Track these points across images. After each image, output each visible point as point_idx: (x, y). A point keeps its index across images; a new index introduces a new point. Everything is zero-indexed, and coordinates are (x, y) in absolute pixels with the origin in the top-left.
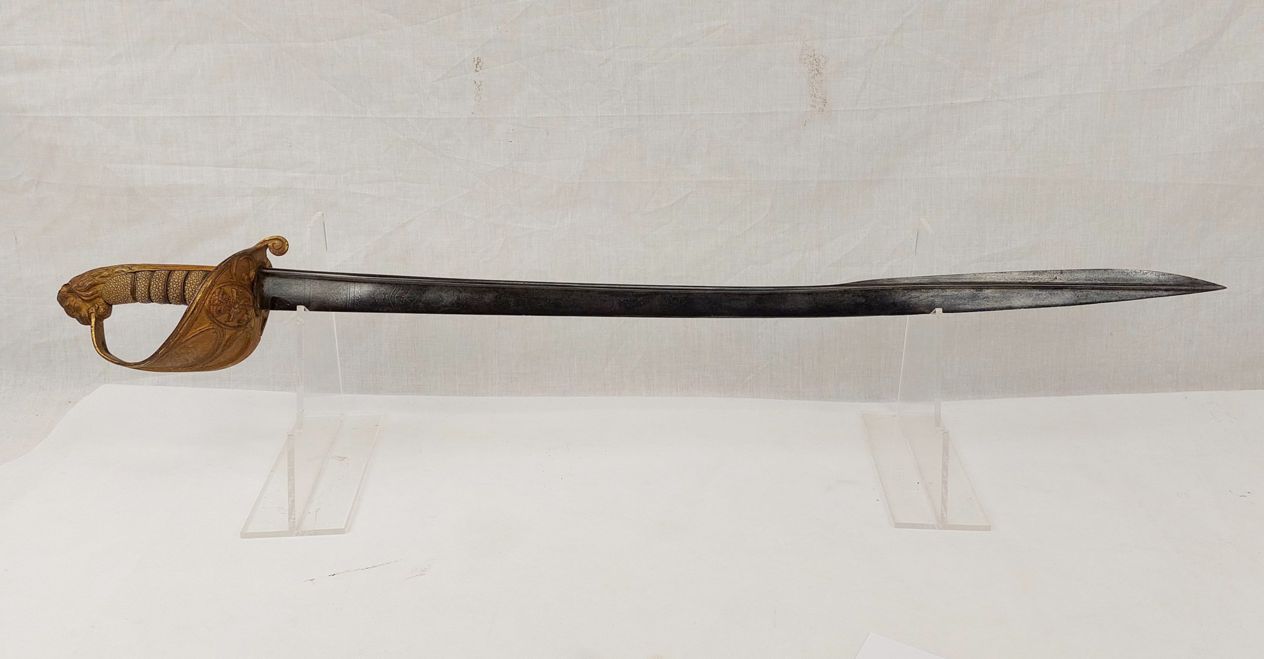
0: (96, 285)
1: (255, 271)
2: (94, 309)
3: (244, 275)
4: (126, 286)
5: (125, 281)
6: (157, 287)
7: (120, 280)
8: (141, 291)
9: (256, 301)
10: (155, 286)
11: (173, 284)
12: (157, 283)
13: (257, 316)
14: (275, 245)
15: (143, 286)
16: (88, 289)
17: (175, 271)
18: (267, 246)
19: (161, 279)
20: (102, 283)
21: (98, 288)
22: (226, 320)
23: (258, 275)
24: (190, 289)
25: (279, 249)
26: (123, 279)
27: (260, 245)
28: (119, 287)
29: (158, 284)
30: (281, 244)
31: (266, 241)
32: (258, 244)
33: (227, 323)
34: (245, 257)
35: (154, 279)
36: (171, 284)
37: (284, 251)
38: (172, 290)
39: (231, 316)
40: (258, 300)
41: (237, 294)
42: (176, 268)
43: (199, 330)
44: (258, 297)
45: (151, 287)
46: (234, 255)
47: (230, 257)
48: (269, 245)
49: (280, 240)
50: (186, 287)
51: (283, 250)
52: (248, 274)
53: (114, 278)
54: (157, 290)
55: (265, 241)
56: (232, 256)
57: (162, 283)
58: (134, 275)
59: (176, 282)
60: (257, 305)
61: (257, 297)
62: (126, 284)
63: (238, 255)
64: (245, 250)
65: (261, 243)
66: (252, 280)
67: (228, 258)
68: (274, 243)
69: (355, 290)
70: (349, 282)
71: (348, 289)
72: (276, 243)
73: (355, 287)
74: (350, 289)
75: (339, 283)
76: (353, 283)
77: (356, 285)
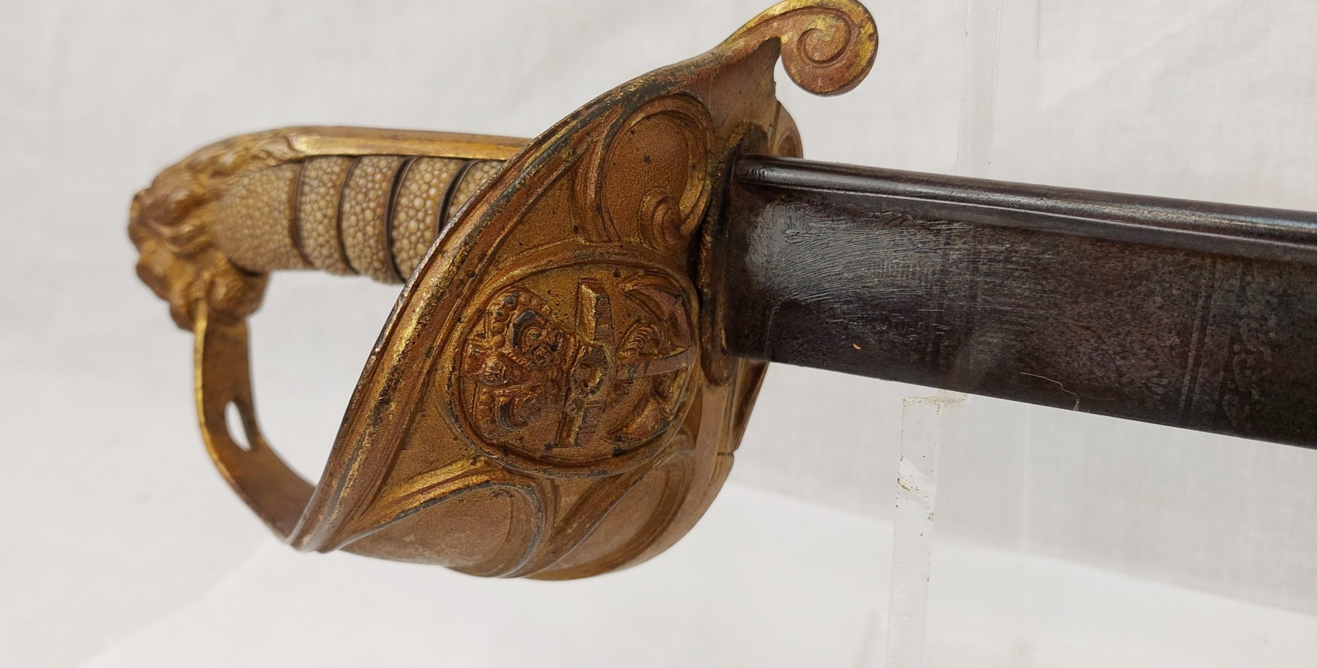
0: (197, 202)
1: (713, 175)
3: (649, 201)
4: (277, 212)
5: (275, 193)
6: (362, 225)
7: (259, 189)
8: (315, 234)
9: (708, 319)
10: (355, 218)
12: (360, 206)
13: (713, 381)
14: (812, 41)
15: (322, 213)
17: (420, 158)
18: (772, 48)
19: (372, 195)
22: (551, 438)
23: (726, 192)
25: (831, 60)
26: (268, 188)
27: (741, 43)
28: (257, 213)
29: (365, 210)
30: (842, 34)
31: (774, 18)
32: (733, 38)
33: (556, 450)
34: (658, 107)
35: (353, 191)
36: (402, 216)
37: (854, 71)
39: (572, 421)
40: (720, 313)
41: (598, 315)
42: (430, 149)
43: (422, 491)
44: (721, 299)
45: (344, 223)
46: (599, 101)
47: (575, 116)
48: (784, 39)
49: (839, 13)
51: (848, 67)
52: (671, 199)
53: (248, 181)
54: (360, 236)
55: (766, 21)
56: (588, 107)
57: (375, 210)
58: (297, 167)
59: (418, 211)
60: (713, 339)
61: (714, 300)
62: (275, 203)
63: (615, 103)
64: (657, 73)
65: (749, 31)
66: (691, 224)
67: (565, 123)
68: (807, 32)
69: (1243, 311)
70: (1214, 257)
71: (1196, 296)
72: (818, 30)
73: (1243, 289)
74: (1209, 297)
75: (1143, 262)
76: (1239, 271)
77: (1249, 278)
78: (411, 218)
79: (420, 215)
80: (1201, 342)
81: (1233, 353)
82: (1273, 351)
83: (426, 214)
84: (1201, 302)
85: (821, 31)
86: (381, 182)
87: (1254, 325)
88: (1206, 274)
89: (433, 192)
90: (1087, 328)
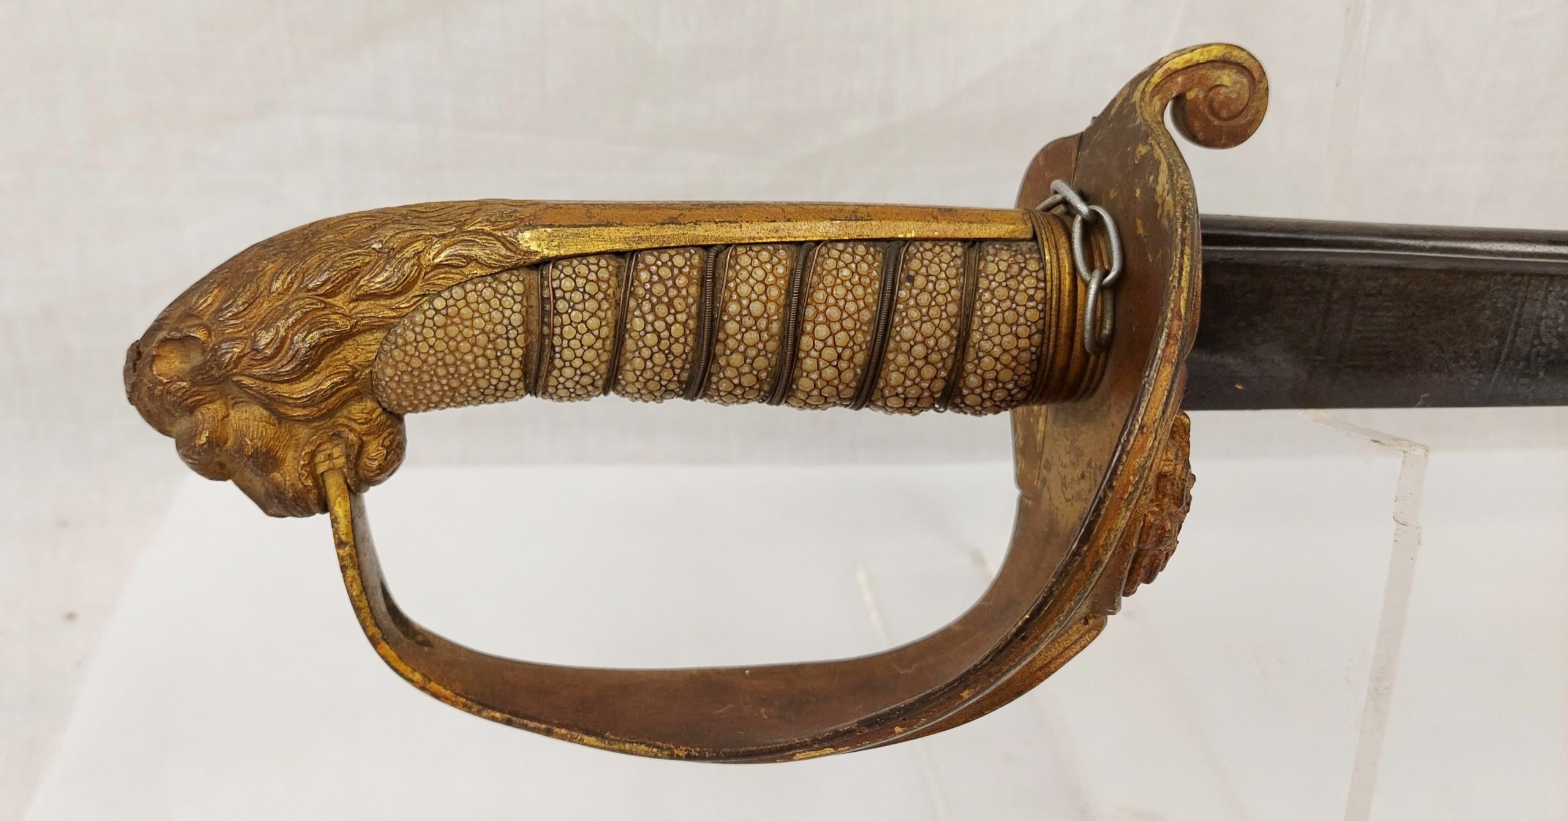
0: (341, 338)
2: (337, 452)
4: (501, 343)
5: (496, 315)
6: (664, 344)
7: (466, 312)
8: (577, 363)
10: (651, 339)
11: (744, 329)
12: (660, 325)
15: (588, 339)
16: (308, 364)
19: (679, 304)
20: (371, 329)
21: (353, 353)
24: (829, 353)
25: (1235, 116)
26: (483, 307)
28: (465, 346)
29: (668, 327)
31: (1176, 72)
35: (646, 307)
36: (732, 327)
38: (736, 359)
45: (630, 344)
48: (1190, 95)
49: (1241, 68)
50: (806, 341)
51: (1250, 123)
53: (439, 303)
54: (659, 358)
55: (1169, 75)
57: (685, 324)
58: (534, 277)
59: (756, 319)
62: (500, 329)
65: (1156, 87)
68: (1213, 88)
69: (1544, 314)
70: (1531, 275)
71: (1514, 306)
72: (1223, 86)
73: (1546, 298)
74: (1522, 306)
75: (1481, 284)
76: (1546, 282)
77: (1551, 289)
78: (749, 329)
79: (763, 323)
80: (1513, 342)
81: (1533, 346)
82: (1559, 340)
83: (770, 322)
84: (1517, 310)
85: (1226, 86)
86: (687, 287)
87: (1550, 323)
88: (1523, 288)
89: (774, 292)
90: (1433, 342)
